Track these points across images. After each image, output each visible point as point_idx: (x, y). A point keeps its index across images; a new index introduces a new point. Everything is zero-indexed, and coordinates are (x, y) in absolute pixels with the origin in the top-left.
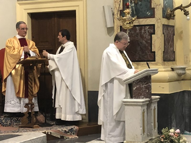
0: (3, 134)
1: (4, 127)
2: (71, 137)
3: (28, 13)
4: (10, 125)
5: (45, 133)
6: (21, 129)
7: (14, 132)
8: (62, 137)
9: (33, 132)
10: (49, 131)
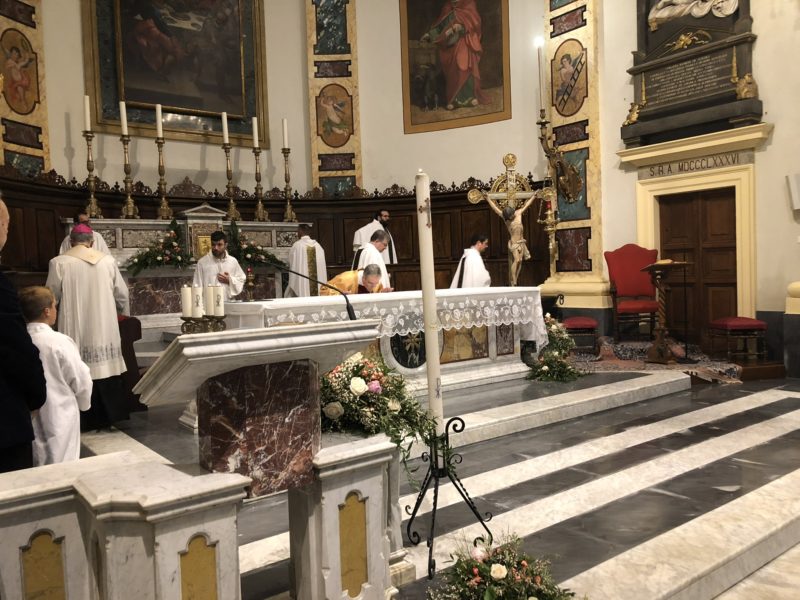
0: (623, 371)
1: (623, 361)
2: (729, 382)
3: (655, 197)
4: (631, 358)
5: (687, 373)
6: (648, 365)
7: (638, 369)
8: (715, 381)
9: (668, 372)
10: (694, 371)
